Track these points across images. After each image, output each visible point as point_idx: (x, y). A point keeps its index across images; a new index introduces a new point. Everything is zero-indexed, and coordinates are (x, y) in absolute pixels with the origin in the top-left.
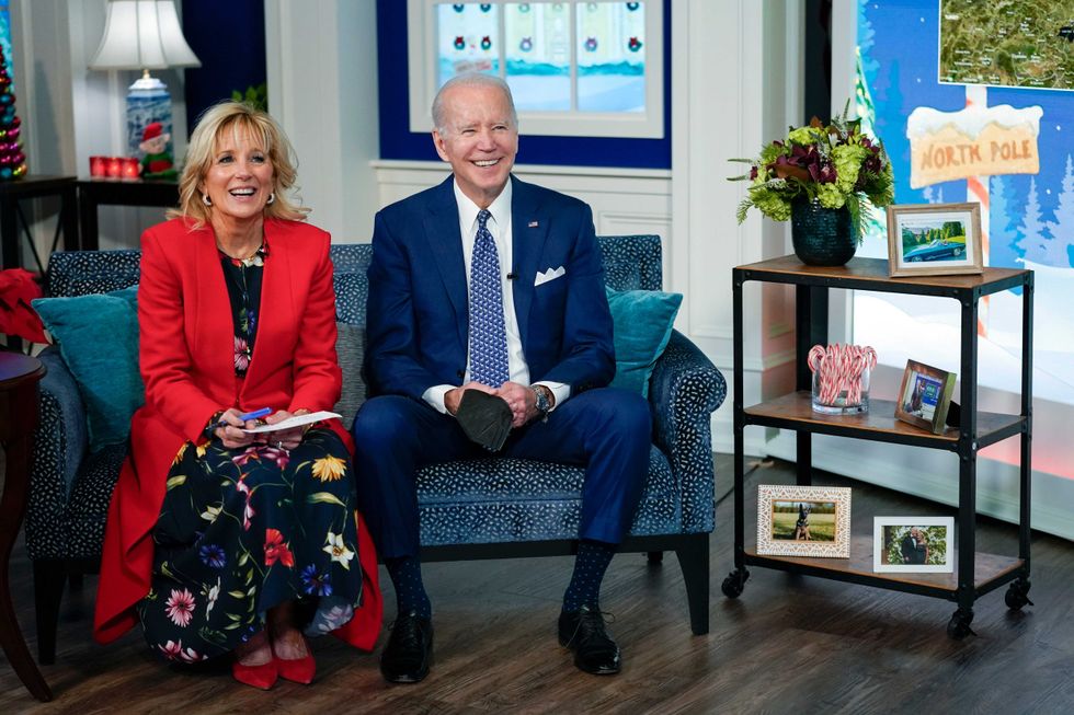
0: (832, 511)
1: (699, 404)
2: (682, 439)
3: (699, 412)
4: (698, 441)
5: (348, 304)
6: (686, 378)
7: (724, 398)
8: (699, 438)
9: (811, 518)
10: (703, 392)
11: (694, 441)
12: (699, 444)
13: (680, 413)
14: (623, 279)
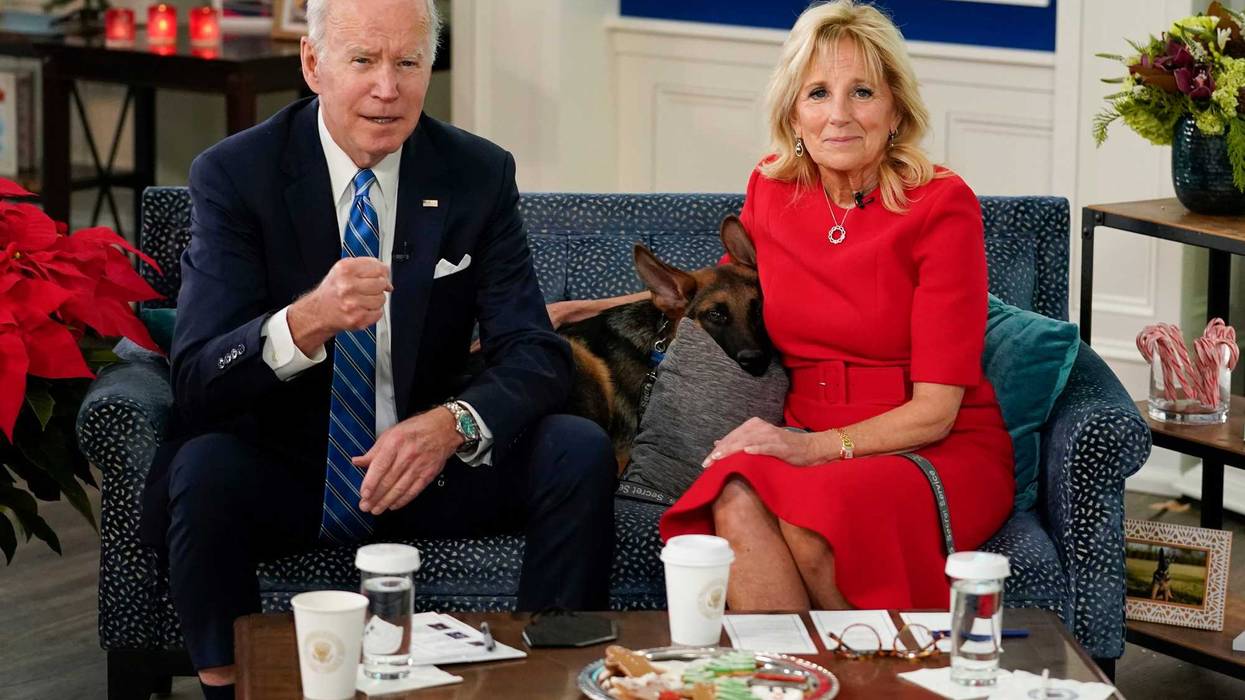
0: (1202, 562)
1: (1107, 464)
2: (1081, 516)
3: (1107, 477)
4: (1105, 520)
5: (589, 285)
6: (1090, 424)
7: (1146, 456)
8: (1106, 516)
9: (1174, 569)
10: (1115, 447)
11: (1098, 520)
12: (1107, 526)
13: (1079, 477)
14: (1007, 262)
